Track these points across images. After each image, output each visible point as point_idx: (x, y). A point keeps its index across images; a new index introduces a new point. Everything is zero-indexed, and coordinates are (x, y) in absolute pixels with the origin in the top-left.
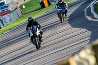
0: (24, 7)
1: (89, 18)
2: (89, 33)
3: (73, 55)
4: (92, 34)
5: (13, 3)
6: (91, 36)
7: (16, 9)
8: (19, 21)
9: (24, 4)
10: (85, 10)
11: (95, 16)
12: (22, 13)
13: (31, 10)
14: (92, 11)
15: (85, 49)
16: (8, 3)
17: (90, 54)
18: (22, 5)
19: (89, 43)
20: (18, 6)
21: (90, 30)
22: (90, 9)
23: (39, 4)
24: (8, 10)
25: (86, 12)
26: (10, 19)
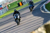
0: (9, 6)
1: (43, 12)
2: (43, 19)
3: (35, 30)
4: (44, 20)
5: (4, 4)
6: (44, 21)
7: (5, 7)
8: (7, 13)
9: (10, 5)
10: (41, 7)
11: (46, 11)
12: (8, 9)
13: (13, 8)
14: (44, 8)
15: (41, 27)
16: (1, 4)
17: (43, 30)
18: (8, 5)
19: (43, 24)
20: (6, 5)
21: (43, 17)
22: (43, 7)
23: (17, 4)
24: (1, 8)
25: (41, 8)
26: (3, 12)
